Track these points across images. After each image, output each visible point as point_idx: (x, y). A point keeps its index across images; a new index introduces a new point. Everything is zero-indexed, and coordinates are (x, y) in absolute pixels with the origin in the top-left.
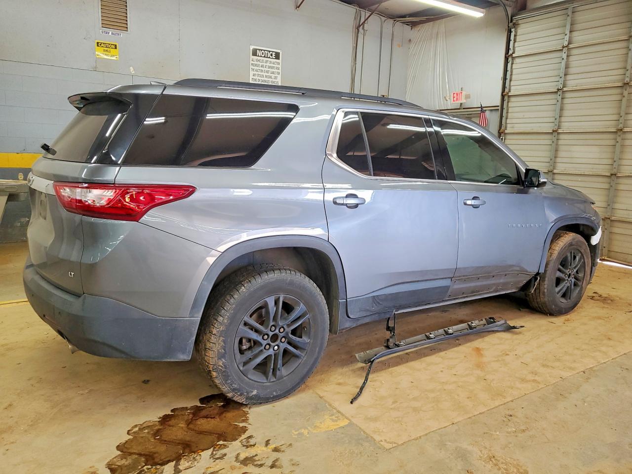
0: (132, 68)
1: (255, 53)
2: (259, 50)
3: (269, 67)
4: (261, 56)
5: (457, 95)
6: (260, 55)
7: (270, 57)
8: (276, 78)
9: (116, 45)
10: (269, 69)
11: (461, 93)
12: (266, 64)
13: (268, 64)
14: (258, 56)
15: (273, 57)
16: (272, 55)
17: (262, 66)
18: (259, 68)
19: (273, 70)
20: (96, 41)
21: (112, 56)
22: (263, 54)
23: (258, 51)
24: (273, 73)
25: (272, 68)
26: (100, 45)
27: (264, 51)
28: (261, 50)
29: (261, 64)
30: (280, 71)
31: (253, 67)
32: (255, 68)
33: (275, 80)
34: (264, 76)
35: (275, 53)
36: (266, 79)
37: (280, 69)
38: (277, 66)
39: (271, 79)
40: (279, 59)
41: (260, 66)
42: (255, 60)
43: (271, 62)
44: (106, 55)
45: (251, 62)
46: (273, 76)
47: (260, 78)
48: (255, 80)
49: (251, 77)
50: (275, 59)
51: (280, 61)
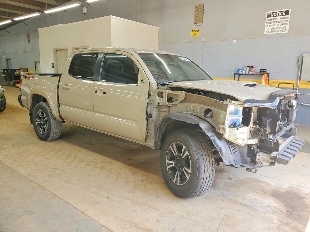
0: (203, 39)
1: (269, 16)
2: (272, 13)
3: (280, 22)
4: (274, 16)
6: (273, 16)
7: (281, 15)
8: (285, 27)
9: (198, 30)
10: (279, 23)
12: (277, 20)
14: (272, 17)
15: (283, 15)
16: (282, 14)
17: (274, 22)
18: (272, 24)
19: (282, 23)
20: (192, 30)
21: (197, 35)
22: (275, 15)
23: (272, 14)
25: (282, 22)
27: (276, 12)
28: (274, 13)
29: (273, 21)
30: (289, 23)
31: (267, 25)
32: (269, 25)
33: (283, 29)
34: (275, 28)
35: (285, 12)
36: (277, 30)
37: (289, 21)
38: (286, 19)
39: (281, 29)
40: (288, 15)
41: (273, 22)
42: (269, 20)
43: (281, 18)
44: (195, 35)
45: (266, 22)
46: (282, 26)
47: (272, 30)
48: (268, 32)
49: (266, 30)
50: (285, 15)
51: (289, 16)
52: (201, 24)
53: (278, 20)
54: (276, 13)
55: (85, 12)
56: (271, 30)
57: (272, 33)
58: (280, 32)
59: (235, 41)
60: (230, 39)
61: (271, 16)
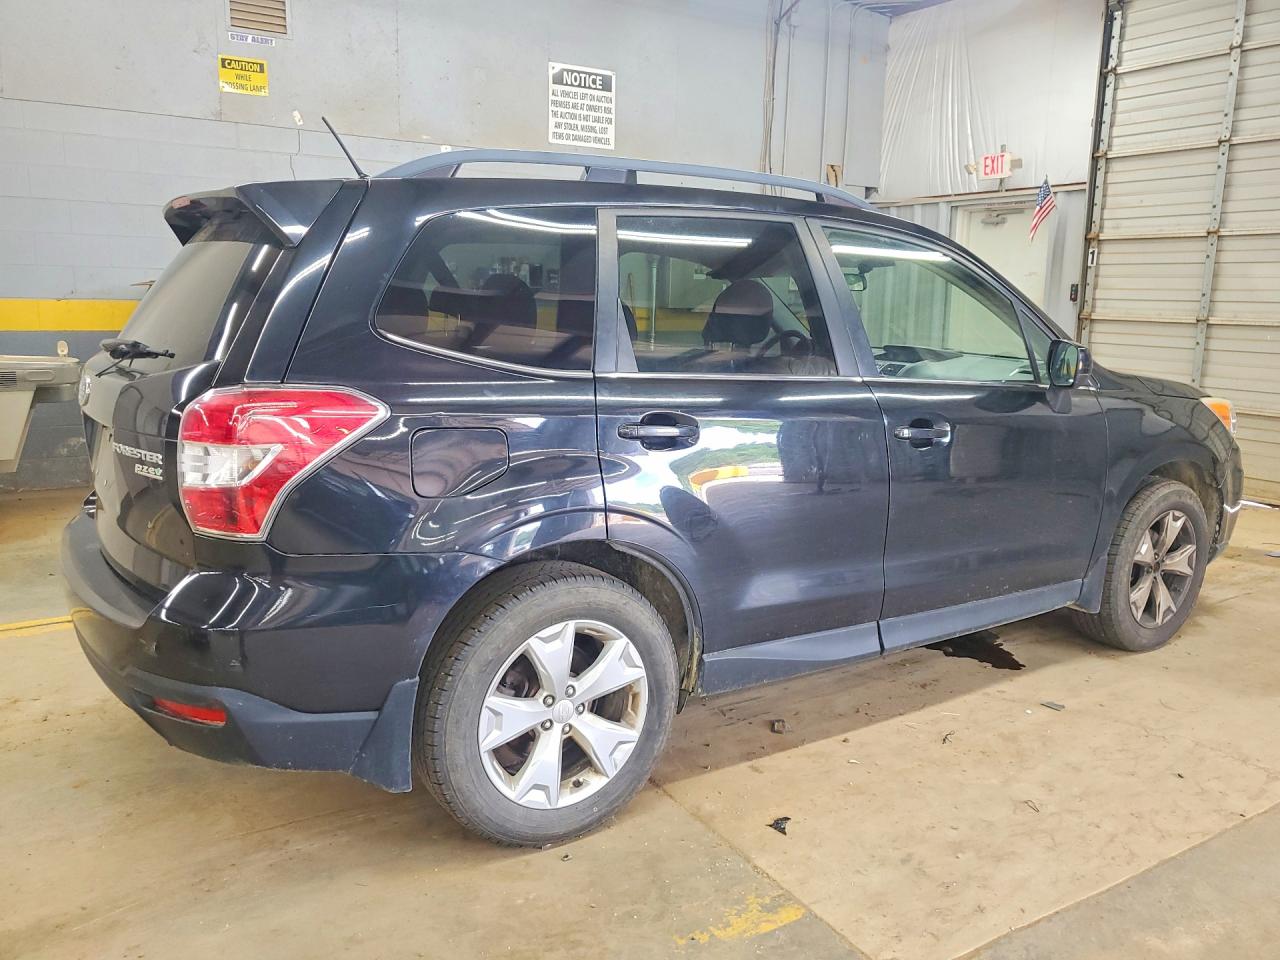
0: (296, 114)
1: (558, 79)
2: (568, 71)
3: (590, 108)
4: (572, 85)
5: (993, 161)
6: (569, 83)
7: (592, 85)
8: (604, 130)
9: (262, 66)
10: (589, 113)
11: (1003, 156)
12: (583, 102)
13: (587, 102)
14: (567, 84)
15: (598, 87)
16: (594, 82)
17: (575, 106)
18: (568, 111)
19: (598, 114)
20: (220, 56)
21: (257, 88)
22: (576, 80)
23: (565, 73)
24: (597, 120)
25: (596, 109)
26: (229, 64)
27: (579, 72)
28: (573, 71)
29: (571, 101)
30: (613, 116)
31: (555, 109)
32: (560, 110)
33: (601, 136)
34: (580, 128)
35: (601, 78)
36: (584, 134)
37: (613, 111)
38: (606, 105)
39: (595, 135)
40: (610, 89)
41: (571, 105)
42: (559, 94)
43: (593, 98)
44: (242, 86)
46: (598, 126)
47: (571, 132)
48: (560, 136)
49: (552, 129)
50: (602, 90)
51: (612, 95)
52: (276, 40)
53: (585, 102)
54: (577, 74)
56: (567, 132)
57: (571, 142)
58: (592, 145)
60: (425, 137)
61: (565, 82)
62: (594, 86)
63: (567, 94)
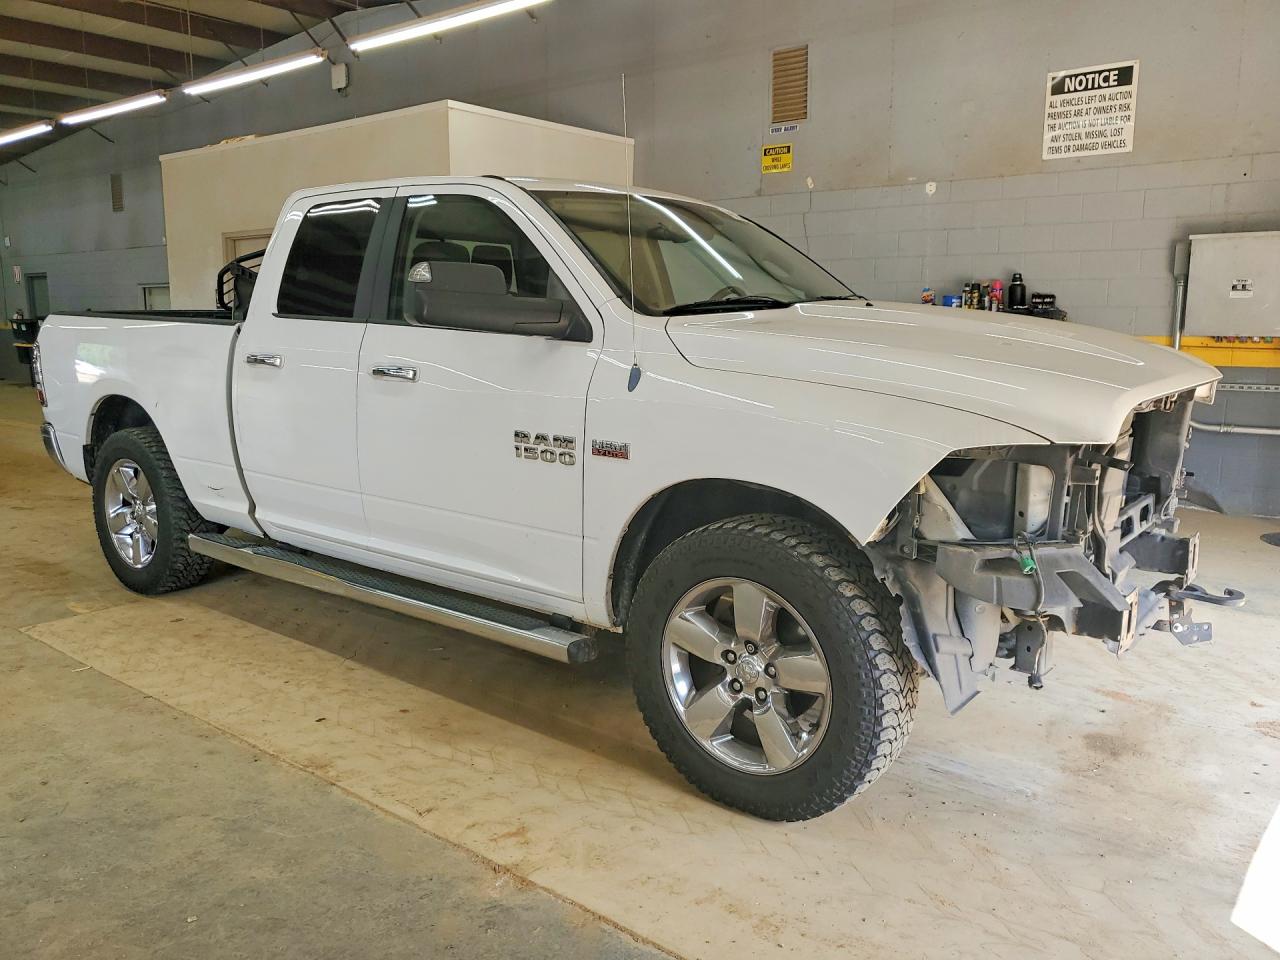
0: (809, 180)
1: (1058, 89)
2: (1070, 77)
3: (1099, 110)
4: (1076, 90)
6: (1072, 89)
7: (1102, 84)
8: (1119, 132)
9: (789, 148)
10: (1097, 116)
12: (1089, 106)
13: (1096, 104)
14: (1069, 91)
15: (1112, 83)
16: (1106, 79)
17: (1078, 113)
18: (1068, 120)
19: (1108, 115)
20: (763, 148)
21: (784, 166)
22: (1080, 84)
23: (1068, 80)
24: (1108, 122)
25: (1106, 110)
26: (769, 152)
27: (1085, 74)
28: (1076, 76)
29: (1073, 109)
30: (1132, 113)
31: (1052, 122)
32: (1057, 122)
33: (1113, 139)
34: (1083, 136)
35: (1116, 72)
36: (1089, 141)
37: (1133, 106)
38: (1123, 102)
39: (1103, 139)
40: (1129, 82)
41: (1073, 113)
42: (1058, 105)
43: (1103, 98)
44: (775, 167)
45: (1048, 110)
46: (1109, 128)
47: (1072, 143)
48: (1058, 150)
49: (1047, 143)
50: (1118, 85)
51: (1133, 88)
52: (800, 125)
53: (1092, 105)
54: (1082, 77)
55: (343, 85)
56: (1067, 143)
57: (1071, 154)
58: (1100, 151)
59: (931, 188)
60: (911, 179)
61: (1066, 90)
62: (1107, 84)
63: (1069, 103)
